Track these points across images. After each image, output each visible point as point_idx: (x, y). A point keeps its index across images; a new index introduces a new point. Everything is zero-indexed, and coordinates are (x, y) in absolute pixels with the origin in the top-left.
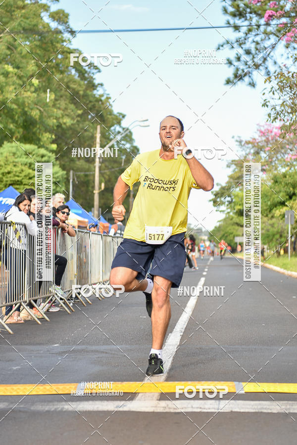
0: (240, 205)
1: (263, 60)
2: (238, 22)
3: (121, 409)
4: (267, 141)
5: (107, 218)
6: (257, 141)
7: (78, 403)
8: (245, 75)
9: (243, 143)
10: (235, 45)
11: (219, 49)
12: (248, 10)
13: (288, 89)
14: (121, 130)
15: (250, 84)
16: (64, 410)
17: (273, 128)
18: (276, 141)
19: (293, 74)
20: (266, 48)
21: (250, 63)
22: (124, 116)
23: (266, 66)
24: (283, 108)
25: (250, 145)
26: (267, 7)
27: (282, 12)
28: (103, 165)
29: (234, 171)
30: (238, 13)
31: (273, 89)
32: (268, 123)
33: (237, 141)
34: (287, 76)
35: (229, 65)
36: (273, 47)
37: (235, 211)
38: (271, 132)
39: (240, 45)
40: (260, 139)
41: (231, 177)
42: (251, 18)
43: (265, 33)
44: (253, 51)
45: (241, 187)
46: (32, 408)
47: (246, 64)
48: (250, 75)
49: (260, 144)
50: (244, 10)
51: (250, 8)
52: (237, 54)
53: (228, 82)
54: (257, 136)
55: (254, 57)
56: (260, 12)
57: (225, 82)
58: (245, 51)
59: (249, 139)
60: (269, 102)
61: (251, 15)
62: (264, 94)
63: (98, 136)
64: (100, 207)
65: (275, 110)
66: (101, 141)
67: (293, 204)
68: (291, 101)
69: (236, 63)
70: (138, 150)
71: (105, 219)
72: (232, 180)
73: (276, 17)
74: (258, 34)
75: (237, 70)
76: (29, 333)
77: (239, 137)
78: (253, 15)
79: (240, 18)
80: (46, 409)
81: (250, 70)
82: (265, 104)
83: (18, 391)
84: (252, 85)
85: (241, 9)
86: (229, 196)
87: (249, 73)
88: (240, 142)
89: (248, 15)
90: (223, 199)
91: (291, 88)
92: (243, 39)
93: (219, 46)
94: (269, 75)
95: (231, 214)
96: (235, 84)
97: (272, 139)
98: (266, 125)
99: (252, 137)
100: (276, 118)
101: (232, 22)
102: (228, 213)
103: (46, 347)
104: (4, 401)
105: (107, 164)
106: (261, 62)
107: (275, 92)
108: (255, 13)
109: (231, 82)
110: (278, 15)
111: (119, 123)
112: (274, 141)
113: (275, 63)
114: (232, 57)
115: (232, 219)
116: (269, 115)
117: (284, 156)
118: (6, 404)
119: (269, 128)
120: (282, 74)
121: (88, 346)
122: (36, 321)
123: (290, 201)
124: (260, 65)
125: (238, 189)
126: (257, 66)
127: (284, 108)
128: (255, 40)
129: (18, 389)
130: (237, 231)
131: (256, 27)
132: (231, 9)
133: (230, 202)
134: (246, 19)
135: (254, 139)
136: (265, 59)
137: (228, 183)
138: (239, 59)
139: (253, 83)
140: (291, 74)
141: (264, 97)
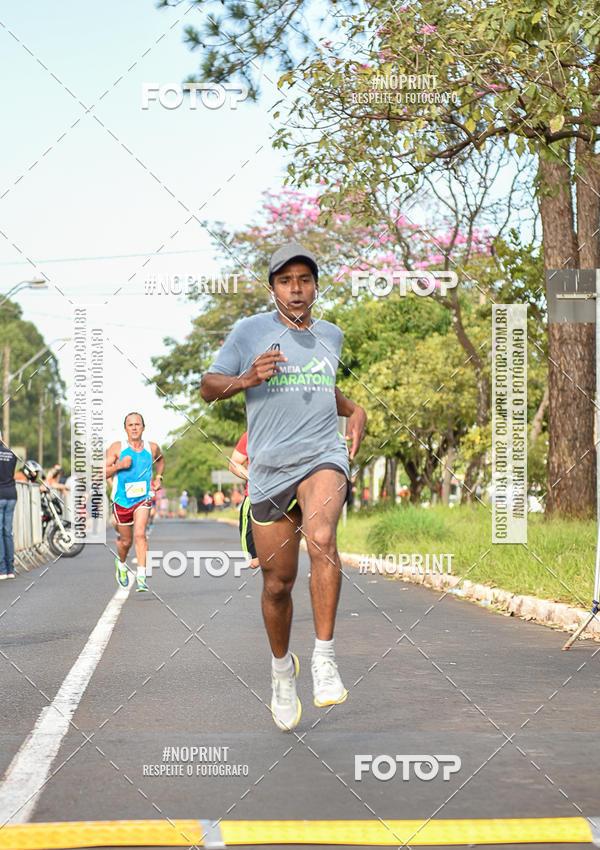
1: (274, 32)
4: (288, 234)
6: (264, 234)
8: (231, 70)
9: (229, 240)
17: (303, 201)
18: (310, 232)
19: (347, 66)
21: (244, 39)
23: (282, 47)
24: (323, 151)
25: (246, 244)
31: (301, 104)
32: (289, 188)
33: (215, 234)
34: (332, 70)
35: (191, 44)
38: (298, 211)
40: (270, 228)
41: (199, 323)
47: (234, 43)
48: (244, 68)
49: (270, 240)
52: (212, 18)
54: (263, 221)
55: (253, 26)
58: (232, 8)
59: (243, 228)
60: (290, 134)
65: (305, 155)
67: (353, 388)
68: (344, 133)
69: (209, 41)
72: (202, 331)
75: (213, 56)
77: (219, 224)
81: (243, 56)
82: (280, 140)
84: (250, 93)
86: (197, 370)
87: (242, 64)
88: (223, 236)
90: (180, 377)
94: (290, 68)
95: (202, 414)
97: (301, 230)
98: (286, 193)
99: (252, 224)
100: (306, 176)
102: (196, 411)
106: (270, 37)
107: (305, 111)
112: (306, 233)
113: (306, 39)
115: (203, 427)
116: (291, 169)
117: (331, 271)
119: (293, 201)
120: (321, 67)
123: (346, 380)
124: (268, 45)
126: (261, 48)
127: (328, 150)
130: (216, 455)
135: (257, 229)
136: (280, 31)
137: (192, 337)
138: (215, 29)
139: (251, 89)
140: (342, 66)
141: (278, 124)
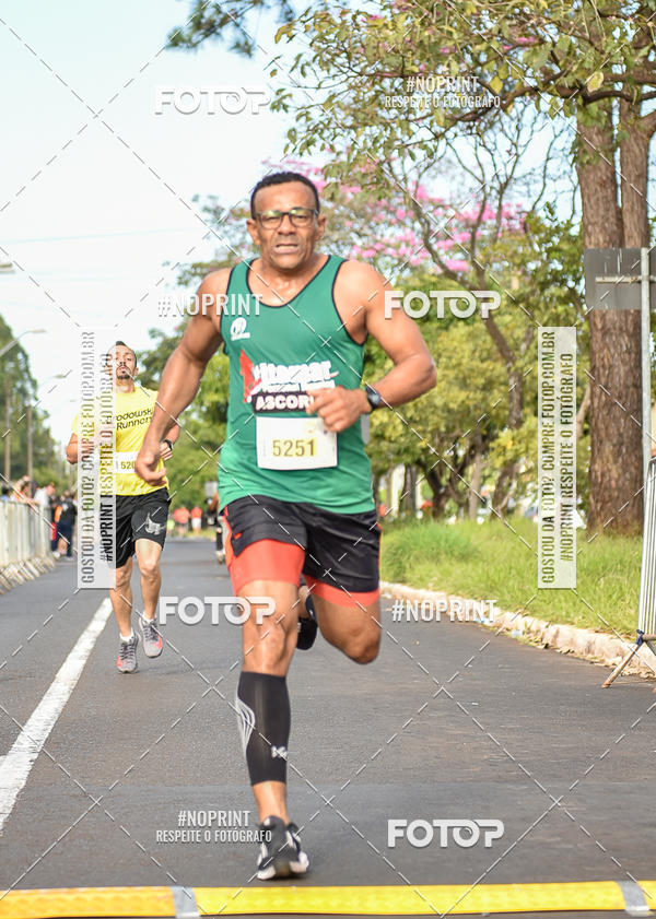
0: (217, 391)
8: (224, 22)
9: (224, 215)
15: (238, 45)
19: (354, 17)
24: (328, 114)
31: (302, 61)
33: (206, 209)
34: (339, 21)
37: (204, 409)
48: (239, 20)
53: (176, 41)
57: (169, 42)
60: (290, 95)
62: (274, 73)
65: (308, 119)
68: (353, 94)
75: (202, 6)
77: (211, 197)
81: (239, 6)
82: (279, 102)
84: (245, 48)
87: (236, 15)
88: (217, 212)
91: (350, 57)
94: (290, 20)
96: (195, 45)
98: (287, 161)
100: (309, 143)
107: (307, 69)
109: (183, 41)
116: (292, 134)
120: (326, 18)
127: (334, 113)
137: (180, 329)
139: (246, 43)
140: (348, 17)
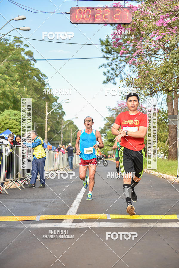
0: (110, 137)
2: (108, 55)
3: (56, 227)
4: (122, 109)
5: (51, 143)
6: (117, 109)
7: (37, 224)
8: (112, 79)
9: (111, 110)
10: (107, 66)
11: (100, 68)
12: (113, 50)
13: (130, 85)
14: (57, 104)
15: (114, 83)
16: (31, 227)
18: (126, 108)
20: (121, 67)
21: (114, 74)
22: (58, 98)
23: (120, 75)
25: (114, 111)
26: (121, 49)
27: (128, 51)
28: (49, 120)
29: (107, 122)
30: (108, 52)
31: (124, 85)
32: (122, 100)
33: (108, 109)
34: (130, 79)
35: (104, 75)
36: (124, 66)
37: (108, 140)
38: (123, 105)
39: (109, 66)
40: (118, 108)
41: (106, 125)
42: (114, 54)
43: (120, 60)
44: (115, 69)
45: (110, 129)
46: (16, 227)
47: (112, 75)
48: (114, 79)
49: (118, 110)
50: (111, 50)
51: (114, 49)
52: (108, 70)
53: (104, 82)
54: (117, 106)
55: (115, 71)
56: (118, 51)
58: (112, 68)
59: (113, 108)
61: (114, 53)
62: (120, 87)
63: (47, 107)
64: (48, 138)
66: (48, 109)
69: (107, 74)
70: (65, 113)
71: (50, 144)
72: (106, 126)
73: (125, 53)
74: (117, 61)
75: (108, 77)
76: (16, 194)
77: (109, 107)
78: (115, 53)
79: (109, 54)
80: (23, 227)
81: (114, 77)
83: (10, 219)
84: (115, 84)
85: (110, 50)
86: (105, 133)
88: (110, 109)
89: (112, 52)
90: (102, 135)
91: (132, 85)
92: (110, 63)
93: (100, 66)
94: (122, 79)
95: (106, 141)
96: (107, 83)
97: (124, 108)
98: (121, 101)
101: (105, 55)
102: (105, 141)
103: (23, 200)
104: (4, 224)
105: (51, 119)
106: (118, 73)
107: (125, 87)
108: (116, 51)
110: (126, 52)
111: (56, 101)
112: (125, 109)
113: (125, 74)
114: (106, 71)
115: (106, 143)
116: (122, 97)
118: (5, 225)
119: (122, 103)
120: (128, 79)
121: (42, 199)
122: (19, 189)
124: (118, 75)
125: (109, 130)
126: (117, 75)
128: (116, 64)
129: (10, 218)
130: (109, 148)
131: (116, 58)
132: (105, 50)
133: (106, 136)
134: (112, 55)
135: (116, 108)
136: (120, 72)
137: (104, 127)
138: (109, 72)
140: (132, 79)
